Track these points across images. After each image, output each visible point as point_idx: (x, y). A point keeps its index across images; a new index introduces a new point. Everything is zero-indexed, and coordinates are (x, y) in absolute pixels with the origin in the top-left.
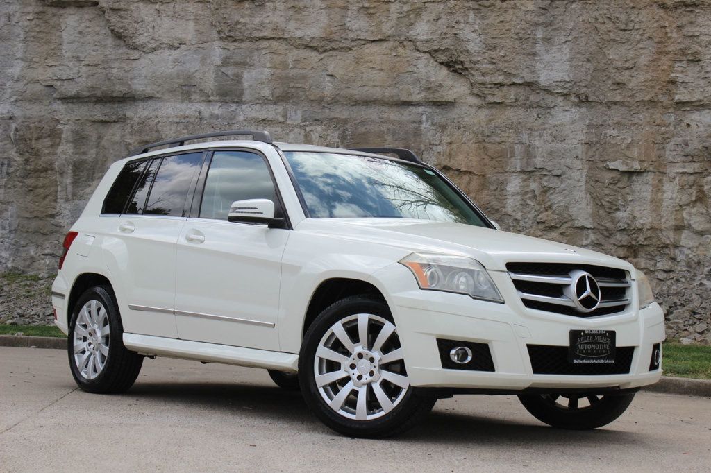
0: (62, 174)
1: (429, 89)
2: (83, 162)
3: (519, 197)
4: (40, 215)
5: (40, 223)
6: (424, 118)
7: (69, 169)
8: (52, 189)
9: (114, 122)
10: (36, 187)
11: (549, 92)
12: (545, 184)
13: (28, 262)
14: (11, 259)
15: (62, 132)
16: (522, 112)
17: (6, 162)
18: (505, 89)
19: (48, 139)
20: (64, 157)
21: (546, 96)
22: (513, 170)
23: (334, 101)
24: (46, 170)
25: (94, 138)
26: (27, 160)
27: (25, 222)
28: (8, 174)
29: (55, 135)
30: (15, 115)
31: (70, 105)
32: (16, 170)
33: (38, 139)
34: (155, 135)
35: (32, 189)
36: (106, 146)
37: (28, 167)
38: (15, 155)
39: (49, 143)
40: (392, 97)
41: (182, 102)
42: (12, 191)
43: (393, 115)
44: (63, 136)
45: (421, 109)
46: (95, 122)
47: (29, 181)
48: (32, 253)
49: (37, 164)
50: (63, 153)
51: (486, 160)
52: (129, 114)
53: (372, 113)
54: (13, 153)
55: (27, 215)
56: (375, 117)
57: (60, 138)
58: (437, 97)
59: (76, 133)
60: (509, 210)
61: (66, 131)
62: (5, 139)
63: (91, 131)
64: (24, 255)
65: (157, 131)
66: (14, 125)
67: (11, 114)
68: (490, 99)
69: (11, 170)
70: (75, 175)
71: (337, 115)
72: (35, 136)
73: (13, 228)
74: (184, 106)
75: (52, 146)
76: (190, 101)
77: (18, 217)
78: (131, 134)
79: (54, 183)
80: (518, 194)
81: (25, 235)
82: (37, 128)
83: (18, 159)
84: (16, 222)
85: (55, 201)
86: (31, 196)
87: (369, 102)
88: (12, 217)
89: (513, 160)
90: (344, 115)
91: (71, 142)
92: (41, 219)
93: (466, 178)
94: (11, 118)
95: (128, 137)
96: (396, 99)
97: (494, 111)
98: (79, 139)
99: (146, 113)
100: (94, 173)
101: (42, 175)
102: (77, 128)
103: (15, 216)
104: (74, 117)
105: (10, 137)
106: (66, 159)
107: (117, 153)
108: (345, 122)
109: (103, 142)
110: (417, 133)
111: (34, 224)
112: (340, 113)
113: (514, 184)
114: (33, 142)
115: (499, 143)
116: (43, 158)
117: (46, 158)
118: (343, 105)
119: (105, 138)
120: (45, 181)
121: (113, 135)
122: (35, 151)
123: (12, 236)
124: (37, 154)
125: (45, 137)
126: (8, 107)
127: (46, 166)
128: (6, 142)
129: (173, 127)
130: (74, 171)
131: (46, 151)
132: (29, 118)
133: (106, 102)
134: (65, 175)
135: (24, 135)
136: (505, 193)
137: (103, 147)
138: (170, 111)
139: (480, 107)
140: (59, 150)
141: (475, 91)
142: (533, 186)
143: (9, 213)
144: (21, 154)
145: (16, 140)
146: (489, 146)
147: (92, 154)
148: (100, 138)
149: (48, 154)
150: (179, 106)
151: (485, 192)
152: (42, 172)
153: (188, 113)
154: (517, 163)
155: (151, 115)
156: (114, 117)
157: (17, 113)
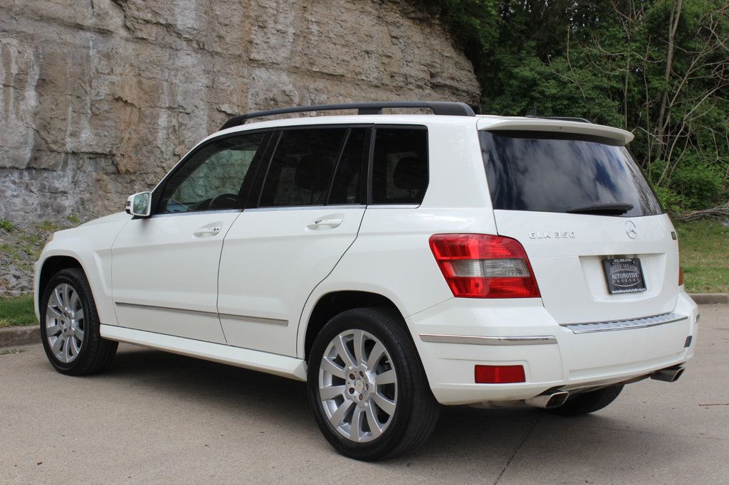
1: (99, 15)
3: (165, 131)
6: (91, 44)
11: (179, 35)
12: (181, 120)
16: (158, 50)
18: (149, 26)
21: (177, 39)
22: (163, 106)
23: (21, 13)
40: (70, 17)
43: (68, 36)
45: (88, 35)
51: (141, 94)
53: (51, 32)
56: (55, 36)
58: (103, 25)
60: (159, 143)
68: (140, 34)
71: (25, 30)
80: (165, 128)
87: (51, 20)
89: (162, 96)
90: (30, 30)
93: (129, 109)
96: (73, 20)
97: (138, 46)
108: (32, 37)
110: (88, 59)
112: (27, 26)
113: (163, 120)
115: (150, 79)
118: (28, 18)
136: (156, 126)
139: (127, 40)
141: (129, 24)
142: (174, 122)
146: (142, 79)
151: (142, 125)
154: (165, 101)
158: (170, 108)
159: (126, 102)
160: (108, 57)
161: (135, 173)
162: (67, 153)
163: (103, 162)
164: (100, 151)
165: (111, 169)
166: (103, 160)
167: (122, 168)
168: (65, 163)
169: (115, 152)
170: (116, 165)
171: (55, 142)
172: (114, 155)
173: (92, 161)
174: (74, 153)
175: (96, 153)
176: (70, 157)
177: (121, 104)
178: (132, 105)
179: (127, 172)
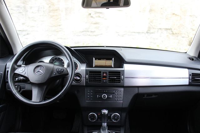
158: (190, 16)
159: (176, 15)
160: (171, 3)
161: (178, 34)
162: (158, 29)
166: (169, 30)
167: (174, 32)
168: (158, 31)
169: (172, 28)
170: (172, 32)
171: (155, 26)
173: (166, 31)
174: (160, 29)
175: (167, 29)
176: (159, 29)
177: (174, 15)
178: (178, 15)
179: (176, 34)
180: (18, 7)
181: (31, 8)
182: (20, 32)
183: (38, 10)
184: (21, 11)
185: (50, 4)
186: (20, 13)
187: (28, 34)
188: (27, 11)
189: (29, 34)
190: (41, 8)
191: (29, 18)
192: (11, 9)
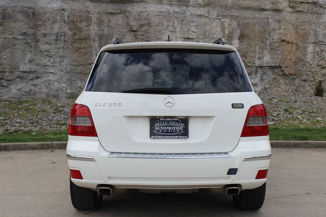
0: (94, 41)
1: (273, 3)
2: (103, 35)
3: (312, 54)
4: (84, 64)
5: (83, 68)
6: (270, 17)
7: (97, 39)
8: (90, 50)
9: (119, 13)
10: (80, 49)
11: (322, 7)
12: (322, 48)
13: (78, 89)
14: (69, 88)
15: (92, 18)
16: (310, 15)
17: (63, 34)
18: (303, 4)
19: (85, 22)
20: (94, 32)
21: (320, 9)
22: (310, 42)
23: (232, 7)
24: (86, 39)
25: (106, 21)
26: (74, 33)
27: (74, 67)
28: (64, 41)
29: (88, 20)
30: (65, 8)
31: (95, 4)
32: (69, 39)
33: (80, 22)
34: (147, 21)
35: (77, 50)
36: (113, 26)
37: (75, 37)
38: (67, 30)
39: (86, 24)
40: (258, 6)
41: (158, 4)
42: (66, 50)
43: (257, 15)
44: (93, 20)
45: (269, 12)
46: (107, 13)
47: (76, 45)
48: (80, 84)
49: (80, 36)
50: (93, 30)
51: (298, 37)
52: (129, 9)
53: (248, 14)
54: (66, 29)
55: (76, 64)
56: (250, 15)
57: (91, 22)
58: (276, 7)
59: (99, 19)
60: (308, 60)
61: (94, 17)
62: (61, 22)
63: (105, 18)
64: (75, 85)
65: (148, 19)
66: (66, 14)
67: (63, 8)
68: (298, 9)
69: (66, 39)
70: (100, 42)
71: (234, 14)
72: (79, 20)
73: (68, 71)
74: (159, 6)
75: (87, 26)
76: (162, 4)
77: (70, 65)
78: (134, 20)
79: (91, 46)
80: (312, 53)
81: (74, 74)
82: (80, 16)
83: (69, 33)
84: (69, 68)
85: (92, 56)
86: (77, 54)
87: (247, 8)
88: (66, 64)
89: (310, 37)
90: (237, 14)
91: (97, 24)
92: (83, 66)
93: (290, 45)
94: (63, 10)
95: (132, 22)
96: (259, 7)
97: (298, 15)
98: (100, 22)
99: (140, 10)
100: (108, 41)
101: (84, 41)
102: (98, 16)
103: (68, 64)
104: (97, 11)
105: (65, 20)
106: (95, 33)
107: (120, 30)
108: (237, 17)
109: (111, 24)
110: (268, 23)
111: (79, 69)
112: (235, 13)
113: (310, 49)
114: (78, 23)
115: (303, 30)
116: (84, 33)
117: (86, 32)
118: (236, 9)
119: (112, 22)
120: (86, 45)
121: (118, 20)
122: (79, 28)
123: (67, 75)
124: (80, 30)
125: (84, 21)
126: (60, 3)
127: (86, 36)
128: (62, 23)
129: (158, 17)
130: (99, 40)
131: (85, 29)
132: (74, 10)
133: (114, 3)
134: (95, 42)
135: (73, 19)
136: (306, 52)
137: (111, 27)
138: (153, 8)
139: (292, 13)
140: (91, 28)
141: (291, 5)
142: (318, 49)
143: (65, 63)
144: (71, 30)
145: (68, 22)
146: (299, 31)
147: (106, 31)
148: (109, 22)
149: (87, 30)
150: (156, 6)
151: (298, 52)
152: (83, 40)
153: (162, 10)
154: (312, 39)
155: (143, 10)
156: (119, 11)
157: (66, 7)
158: (314, 43)
159: (288, 42)
160: (279, 21)
161: (295, 75)
162: (257, 67)
163: (277, 70)
164: (273, 65)
165: (281, 73)
166: (277, 69)
167: (287, 73)
168: (256, 72)
169: (282, 65)
170: (283, 71)
171: (250, 62)
172: (281, 67)
173: (271, 70)
174: (260, 67)
175: (272, 66)
176: (258, 68)
177: (285, 43)
178: (292, 43)
179: (290, 74)
180: (24, 34)
181: (45, 35)
182: (26, 74)
183: (56, 40)
184: (29, 41)
185: (75, 29)
186: (27, 43)
187: (37, 78)
188: (38, 41)
189: (40, 77)
190: (61, 36)
191: (41, 52)
192: (14, 39)
